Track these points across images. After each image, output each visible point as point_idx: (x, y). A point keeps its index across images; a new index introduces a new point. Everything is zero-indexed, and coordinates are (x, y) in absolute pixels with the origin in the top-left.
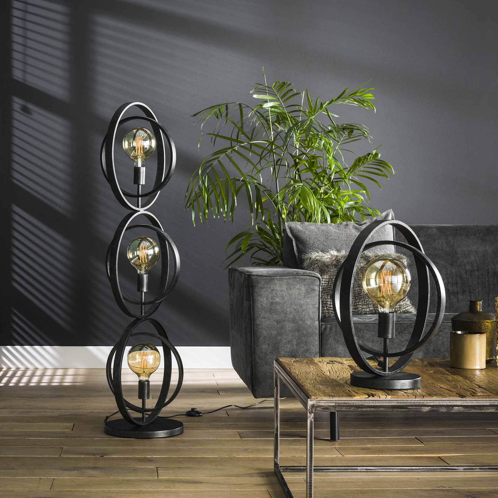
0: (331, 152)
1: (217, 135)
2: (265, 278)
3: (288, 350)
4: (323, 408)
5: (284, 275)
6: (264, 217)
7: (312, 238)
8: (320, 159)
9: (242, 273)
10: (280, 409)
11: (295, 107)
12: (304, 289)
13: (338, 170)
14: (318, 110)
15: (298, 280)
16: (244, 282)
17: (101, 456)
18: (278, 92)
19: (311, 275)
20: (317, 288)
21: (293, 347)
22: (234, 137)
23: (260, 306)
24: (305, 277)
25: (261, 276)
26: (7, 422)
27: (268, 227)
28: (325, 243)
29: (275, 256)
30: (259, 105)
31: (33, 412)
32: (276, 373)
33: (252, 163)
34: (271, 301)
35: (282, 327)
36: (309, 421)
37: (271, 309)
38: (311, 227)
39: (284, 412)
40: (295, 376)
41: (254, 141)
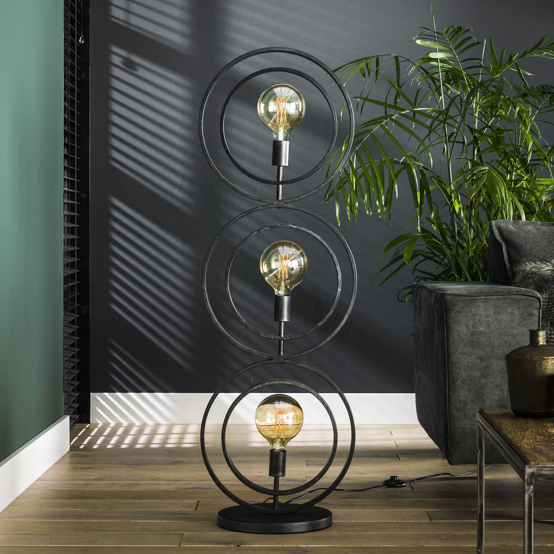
0: (528, 124)
1: (366, 99)
2: (464, 298)
3: (496, 398)
4: (545, 477)
5: (490, 294)
6: (433, 213)
7: (529, 242)
8: (509, 133)
9: (432, 290)
10: (485, 480)
11: (474, 61)
12: (518, 314)
13: (535, 149)
14: (505, 65)
15: (510, 301)
16: (434, 303)
17: (237, 546)
18: (450, 40)
19: (528, 294)
20: (535, 312)
21: (503, 393)
22: (391, 101)
23: (456, 337)
24: (520, 297)
25: (459, 295)
26: (105, 499)
27: (435, 228)
28: (546, 250)
29: (447, 268)
30: (421, 58)
31: (141, 485)
32: (480, 430)
33: (418, 138)
34: (472, 330)
35: (488, 367)
36: (526, 496)
37: (472, 341)
38: (529, 227)
39: (491, 484)
40: (507, 434)
41: (419, 108)
